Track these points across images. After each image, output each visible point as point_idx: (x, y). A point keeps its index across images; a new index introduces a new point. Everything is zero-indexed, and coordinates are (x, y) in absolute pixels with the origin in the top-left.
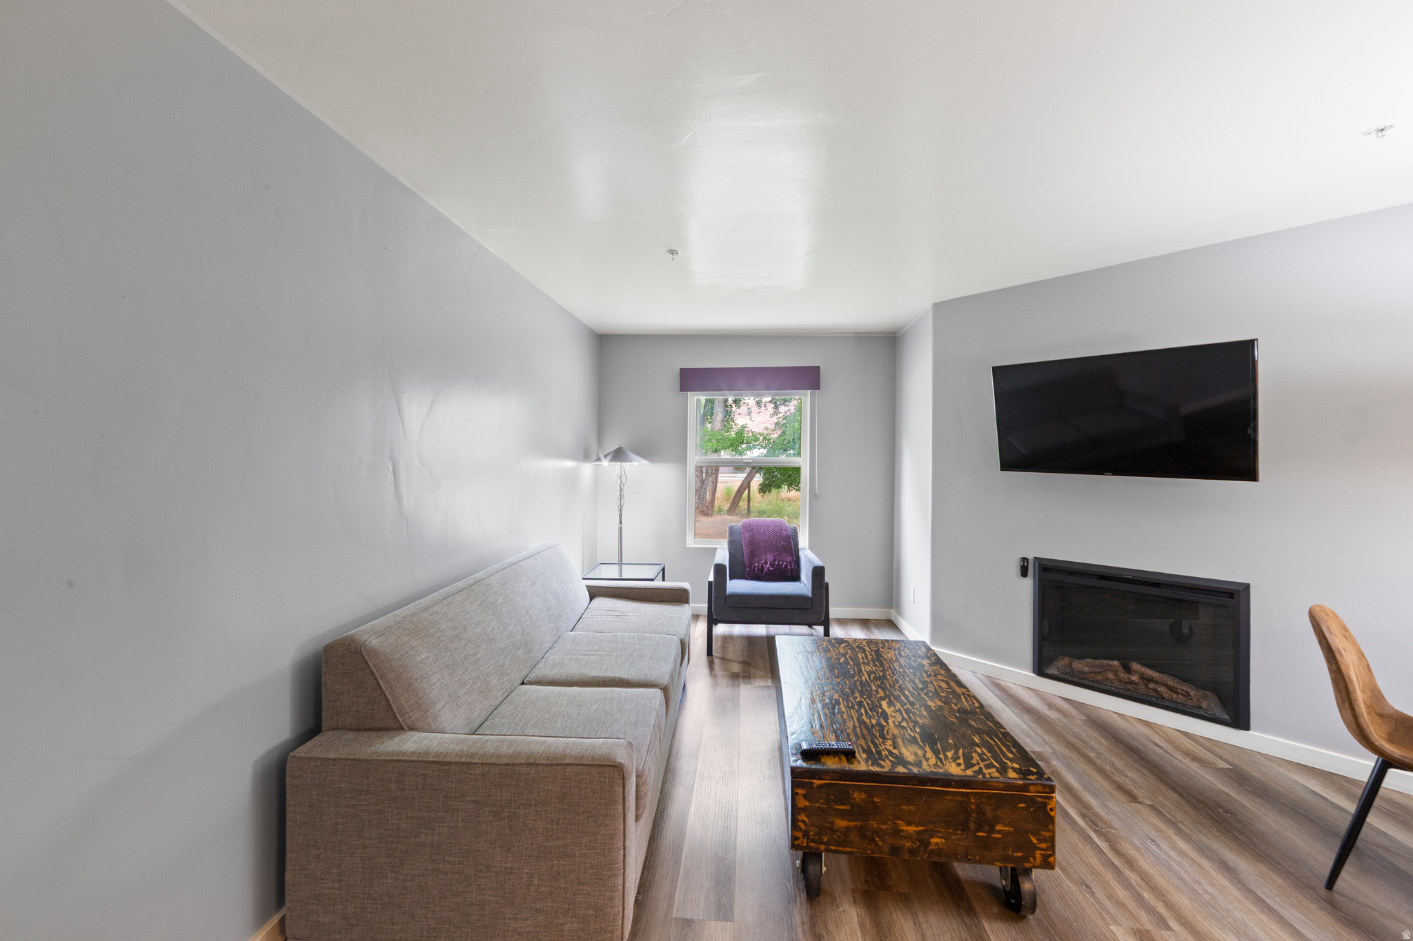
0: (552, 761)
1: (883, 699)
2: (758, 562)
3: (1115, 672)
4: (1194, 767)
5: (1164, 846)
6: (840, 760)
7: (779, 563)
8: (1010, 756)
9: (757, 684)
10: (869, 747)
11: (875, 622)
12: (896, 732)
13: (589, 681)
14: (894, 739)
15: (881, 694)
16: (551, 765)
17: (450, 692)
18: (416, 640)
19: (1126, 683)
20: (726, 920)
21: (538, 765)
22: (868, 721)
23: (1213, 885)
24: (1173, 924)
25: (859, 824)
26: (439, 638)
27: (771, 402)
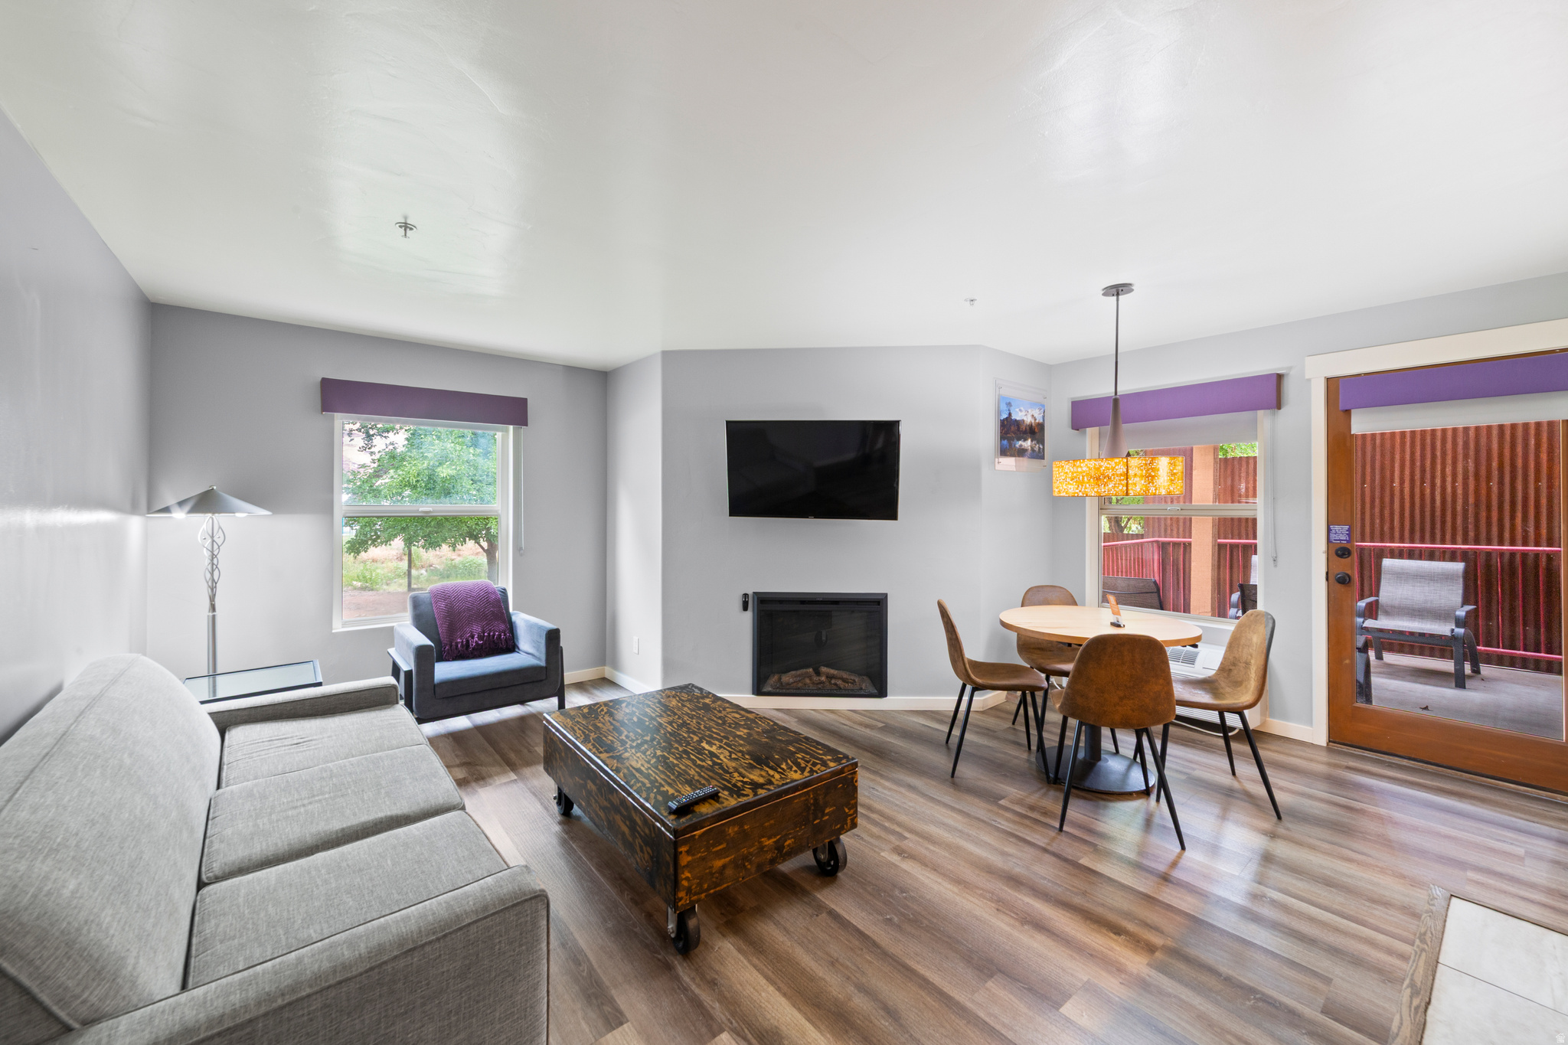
0: (443, 931)
1: (700, 741)
2: (461, 637)
3: (810, 677)
4: (868, 731)
5: (880, 789)
6: (710, 804)
7: (489, 634)
8: (821, 752)
9: (498, 782)
10: (723, 784)
11: (590, 683)
12: (734, 764)
13: (337, 838)
14: (736, 770)
15: (696, 738)
16: (445, 936)
17: (136, 931)
18: (43, 862)
19: (817, 684)
20: (621, 1024)
21: (423, 946)
22: (704, 764)
23: (911, 801)
24: (907, 835)
25: (733, 856)
26: (77, 846)
27: (359, 430)
